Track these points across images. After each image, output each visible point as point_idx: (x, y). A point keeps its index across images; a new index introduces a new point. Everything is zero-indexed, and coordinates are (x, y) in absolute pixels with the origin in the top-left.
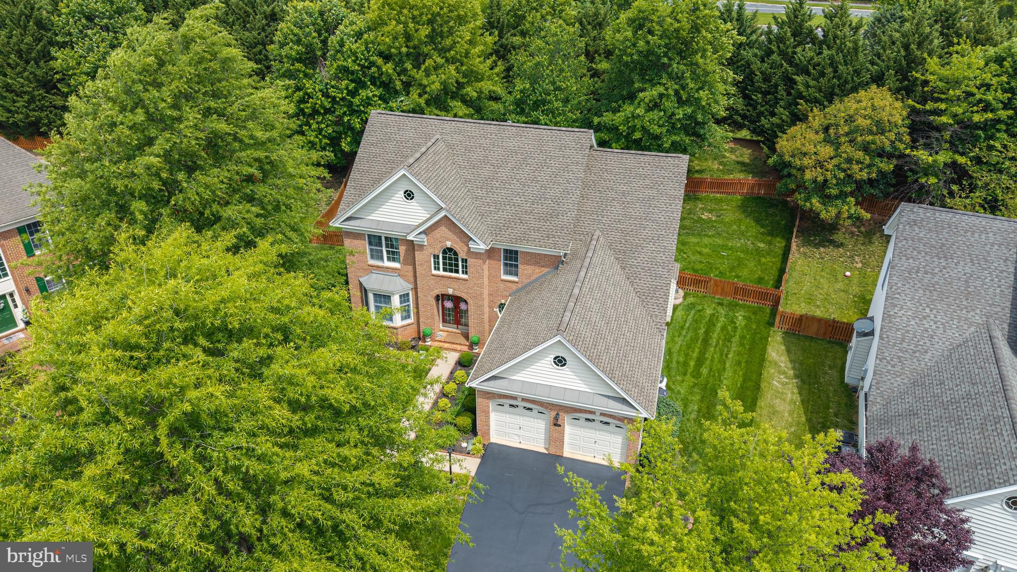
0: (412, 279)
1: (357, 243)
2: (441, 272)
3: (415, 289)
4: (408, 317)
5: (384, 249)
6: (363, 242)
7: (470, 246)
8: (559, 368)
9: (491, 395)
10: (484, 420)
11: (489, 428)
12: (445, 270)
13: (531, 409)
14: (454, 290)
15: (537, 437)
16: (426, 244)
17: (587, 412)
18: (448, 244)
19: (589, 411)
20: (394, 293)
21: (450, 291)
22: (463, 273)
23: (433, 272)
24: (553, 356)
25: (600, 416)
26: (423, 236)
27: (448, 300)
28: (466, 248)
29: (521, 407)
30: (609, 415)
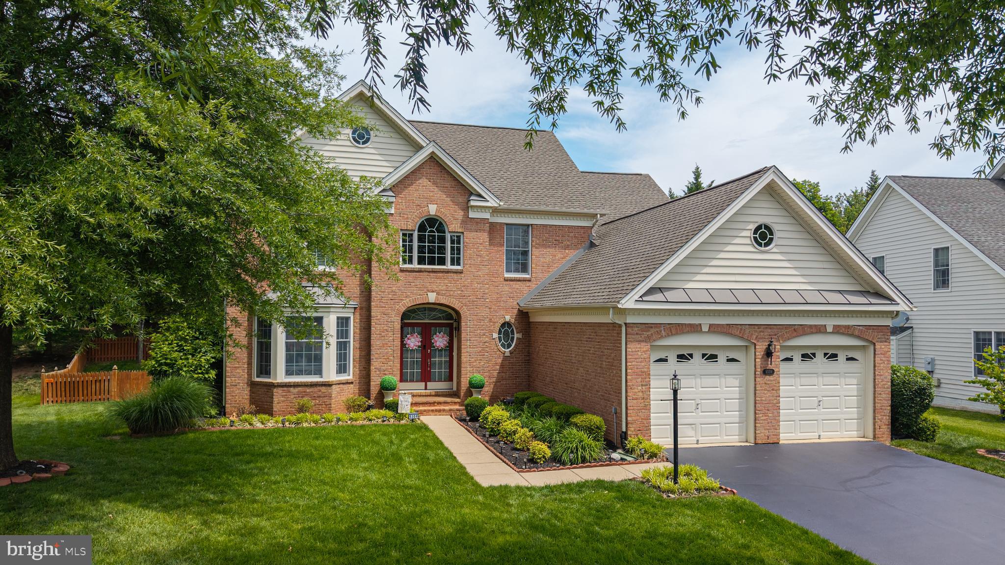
0: (357, 291)
2: (415, 266)
7: (472, 203)
8: (763, 249)
9: (653, 331)
10: (640, 394)
11: (648, 418)
12: (421, 261)
13: (715, 357)
14: (438, 294)
15: (728, 420)
16: (393, 211)
17: (814, 330)
18: (433, 210)
19: (815, 325)
20: (332, 310)
21: (432, 298)
22: (452, 264)
23: (402, 266)
24: (753, 227)
25: (832, 333)
26: (391, 193)
27: (412, 333)
28: (462, 213)
29: (697, 356)
30: (848, 327)
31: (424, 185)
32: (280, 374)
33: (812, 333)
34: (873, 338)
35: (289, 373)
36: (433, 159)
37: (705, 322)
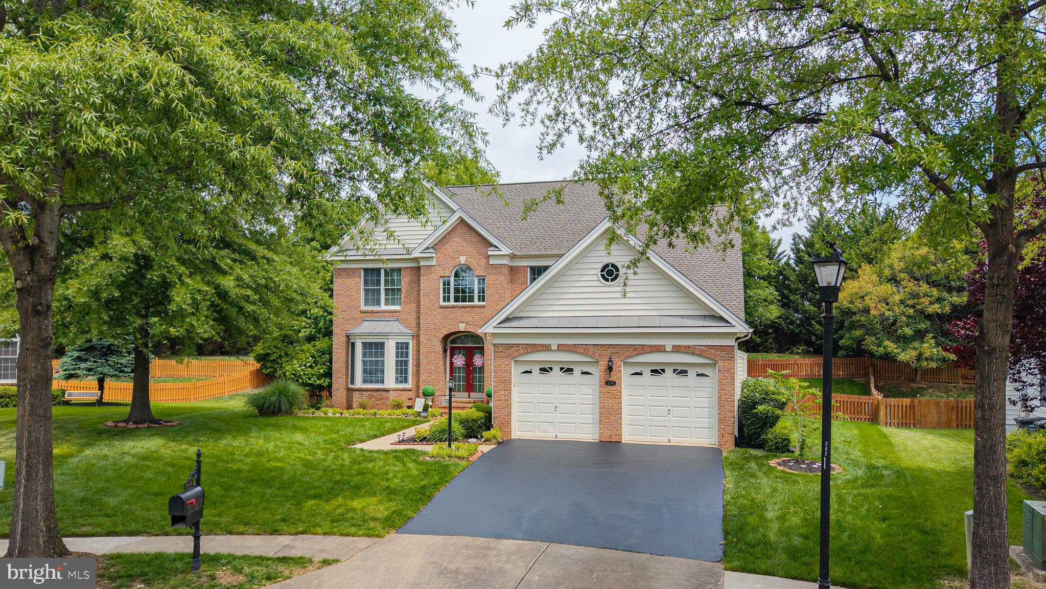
0: (414, 323)
1: (350, 282)
2: (452, 303)
3: (417, 337)
4: (406, 381)
5: (382, 287)
6: (357, 280)
7: (489, 253)
8: (610, 283)
9: (513, 349)
10: (503, 397)
11: (509, 414)
12: (456, 300)
13: (571, 370)
14: (467, 324)
15: (580, 421)
16: (434, 264)
17: (653, 349)
18: (463, 260)
19: (656, 346)
20: (390, 337)
21: (462, 327)
22: (479, 301)
23: (442, 303)
24: (600, 266)
25: (672, 351)
26: (432, 250)
27: (460, 353)
28: (485, 261)
29: (556, 369)
30: (686, 347)
31: (458, 242)
32: (359, 383)
33: (652, 352)
34: (715, 356)
35: (365, 381)
36: (462, 221)
37: (554, 343)
